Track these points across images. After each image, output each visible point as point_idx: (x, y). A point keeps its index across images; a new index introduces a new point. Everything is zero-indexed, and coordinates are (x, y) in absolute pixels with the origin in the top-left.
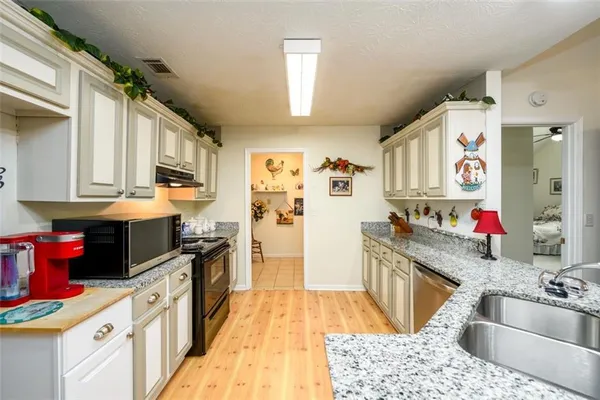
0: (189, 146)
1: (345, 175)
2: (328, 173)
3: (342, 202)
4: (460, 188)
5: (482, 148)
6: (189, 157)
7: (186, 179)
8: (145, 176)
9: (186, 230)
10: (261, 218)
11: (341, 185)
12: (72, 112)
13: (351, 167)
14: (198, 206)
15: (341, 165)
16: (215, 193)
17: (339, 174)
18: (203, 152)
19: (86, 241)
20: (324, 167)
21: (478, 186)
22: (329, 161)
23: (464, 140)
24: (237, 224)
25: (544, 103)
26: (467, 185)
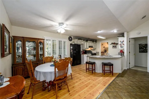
0: (92, 44)
1: (115, 45)
4: (120, 47)
5: (123, 42)
8: (88, 47)
10: (106, 52)
12: (84, 44)
14: (94, 50)
15: (114, 43)
16: (96, 48)
18: (94, 44)
19: (84, 51)
21: (123, 47)
22: (112, 43)
23: (120, 41)
24: (99, 52)
25: (139, 34)
26: (121, 47)
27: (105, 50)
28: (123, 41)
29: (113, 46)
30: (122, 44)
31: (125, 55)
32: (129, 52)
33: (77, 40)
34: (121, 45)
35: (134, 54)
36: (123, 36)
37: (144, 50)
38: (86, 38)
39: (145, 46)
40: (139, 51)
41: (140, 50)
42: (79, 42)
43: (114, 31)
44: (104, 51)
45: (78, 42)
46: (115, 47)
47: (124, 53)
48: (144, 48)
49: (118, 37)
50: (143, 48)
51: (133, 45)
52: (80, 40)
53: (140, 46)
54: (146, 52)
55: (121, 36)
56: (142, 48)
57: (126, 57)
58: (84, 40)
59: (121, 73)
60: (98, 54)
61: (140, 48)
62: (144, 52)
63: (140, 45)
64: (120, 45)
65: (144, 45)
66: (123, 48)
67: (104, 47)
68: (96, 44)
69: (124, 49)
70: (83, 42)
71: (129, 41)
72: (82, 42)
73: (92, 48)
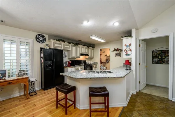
0: (86, 50)
1: (119, 52)
2: (115, 52)
3: (118, 58)
4: (125, 55)
5: (130, 47)
6: (86, 51)
7: (86, 55)
8: (79, 55)
9: (87, 63)
10: (108, 62)
11: (118, 54)
12: (71, 49)
13: (120, 50)
14: (91, 59)
15: (118, 50)
16: (93, 57)
17: (117, 52)
18: (90, 50)
19: (71, 62)
20: (114, 51)
21: (129, 55)
22: (115, 49)
23: (126, 45)
24: (97, 63)
25: (156, 32)
26: (127, 55)
27: (108, 60)
28: (130, 45)
29: (117, 54)
30: (128, 50)
31: (132, 69)
32: (140, 64)
33: (55, 41)
35: (146, 67)
36: (130, 36)
37: (159, 60)
38: (75, 41)
39: (161, 53)
40: (153, 62)
41: (154, 60)
42: (60, 46)
43: (113, 24)
44: (106, 61)
45: (56, 45)
47: (131, 65)
48: (160, 57)
49: (122, 37)
50: (158, 58)
51: (144, 51)
52: (62, 43)
53: (154, 54)
54: (162, 63)
55: (127, 35)
56: (156, 57)
57: (134, 72)
58: (70, 43)
59: (126, 105)
60: (96, 66)
61: (154, 57)
62: (159, 64)
63: (153, 51)
64: (125, 50)
65: (159, 53)
66: (129, 57)
67: (106, 56)
68: (93, 50)
69: (131, 58)
70: (68, 47)
71: (140, 46)
72: (65, 46)
73: (87, 57)
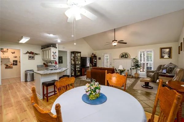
5: (56, 54)
13: (34, 54)
17: (31, 55)
20: (27, 53)
21: (55, 58)
23: (53, 52)
29: (30, 57)
34: (54, 56)
36: (55, 47)
46: (33, 57)
